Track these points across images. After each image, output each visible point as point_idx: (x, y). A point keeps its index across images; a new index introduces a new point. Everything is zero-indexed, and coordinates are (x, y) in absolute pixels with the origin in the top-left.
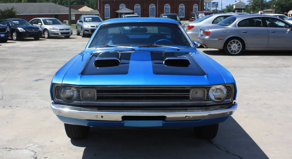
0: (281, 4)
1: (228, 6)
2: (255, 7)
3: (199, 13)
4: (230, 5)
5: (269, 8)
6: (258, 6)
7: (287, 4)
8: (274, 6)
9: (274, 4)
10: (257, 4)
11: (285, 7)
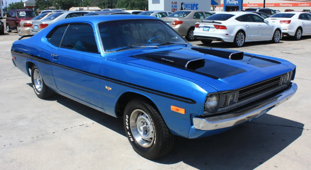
0: (62, 2)
1: (11, 4)
2: (38, 4)
3: (19, 12)
4: (12, 3)
5: (51, 6)
6: (40, 4)
7: (67, 2)
8: (57, 3)
9: (56, 2)
10: (39, 2)
11: (66, 4)
